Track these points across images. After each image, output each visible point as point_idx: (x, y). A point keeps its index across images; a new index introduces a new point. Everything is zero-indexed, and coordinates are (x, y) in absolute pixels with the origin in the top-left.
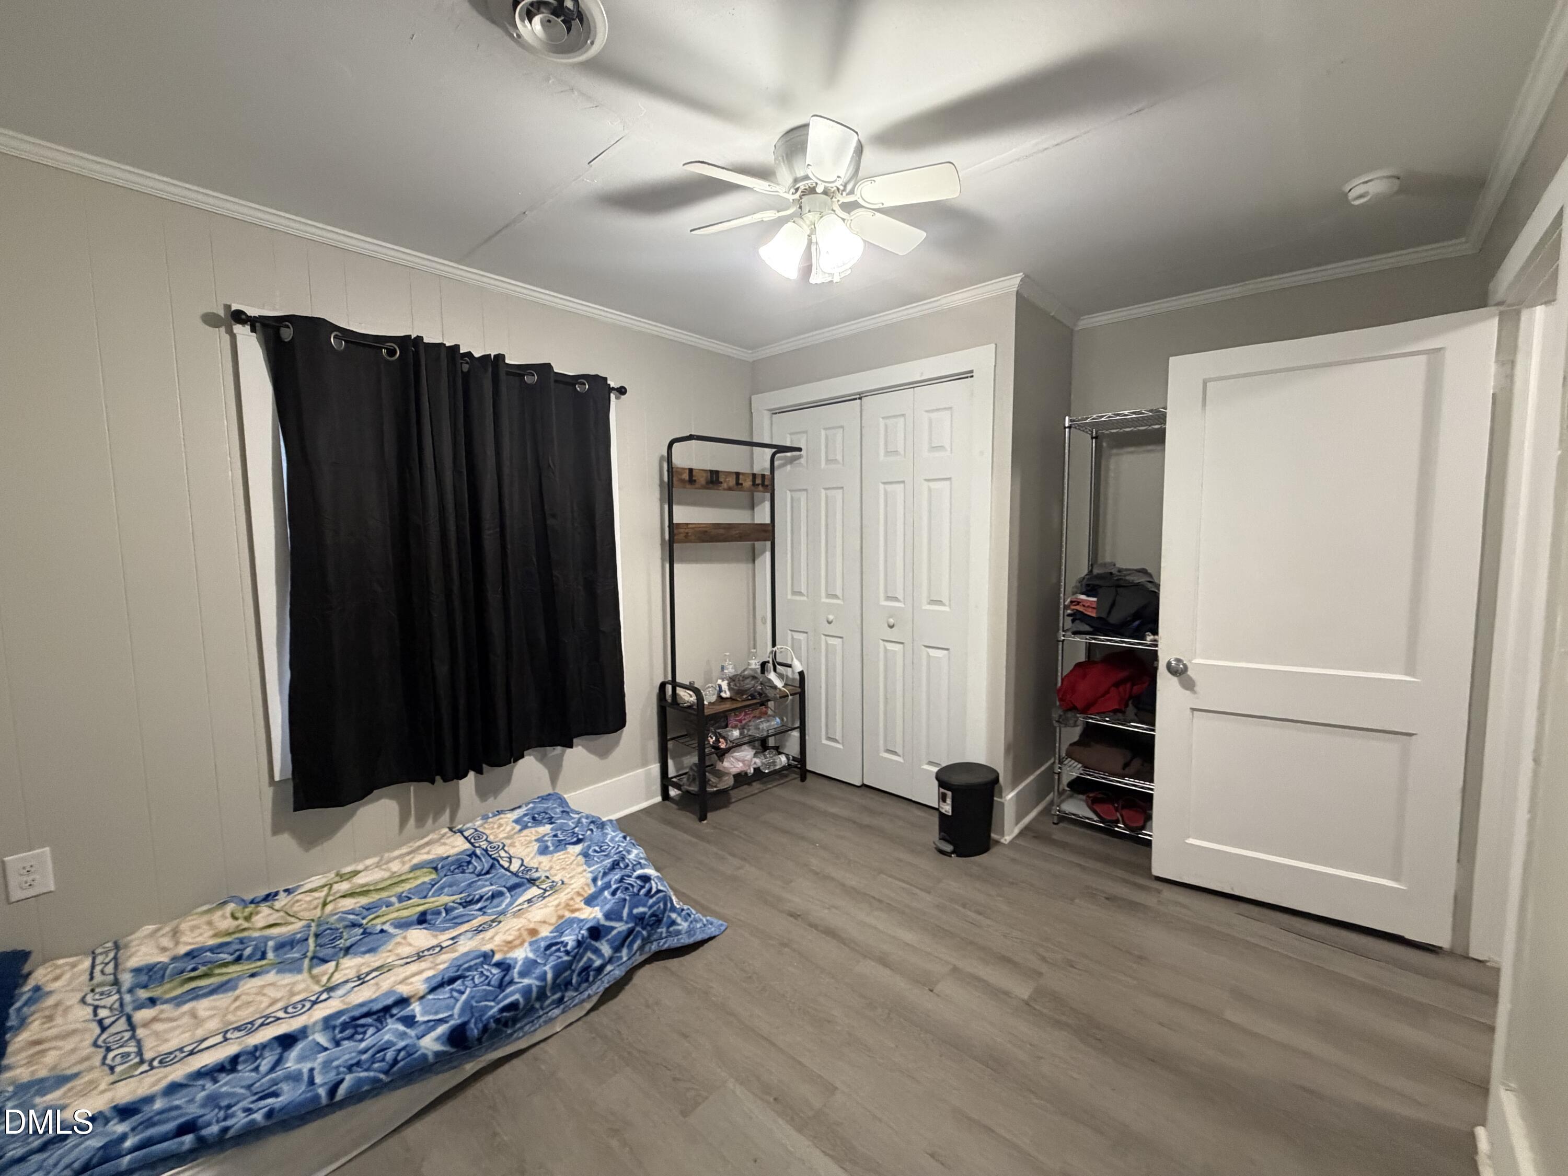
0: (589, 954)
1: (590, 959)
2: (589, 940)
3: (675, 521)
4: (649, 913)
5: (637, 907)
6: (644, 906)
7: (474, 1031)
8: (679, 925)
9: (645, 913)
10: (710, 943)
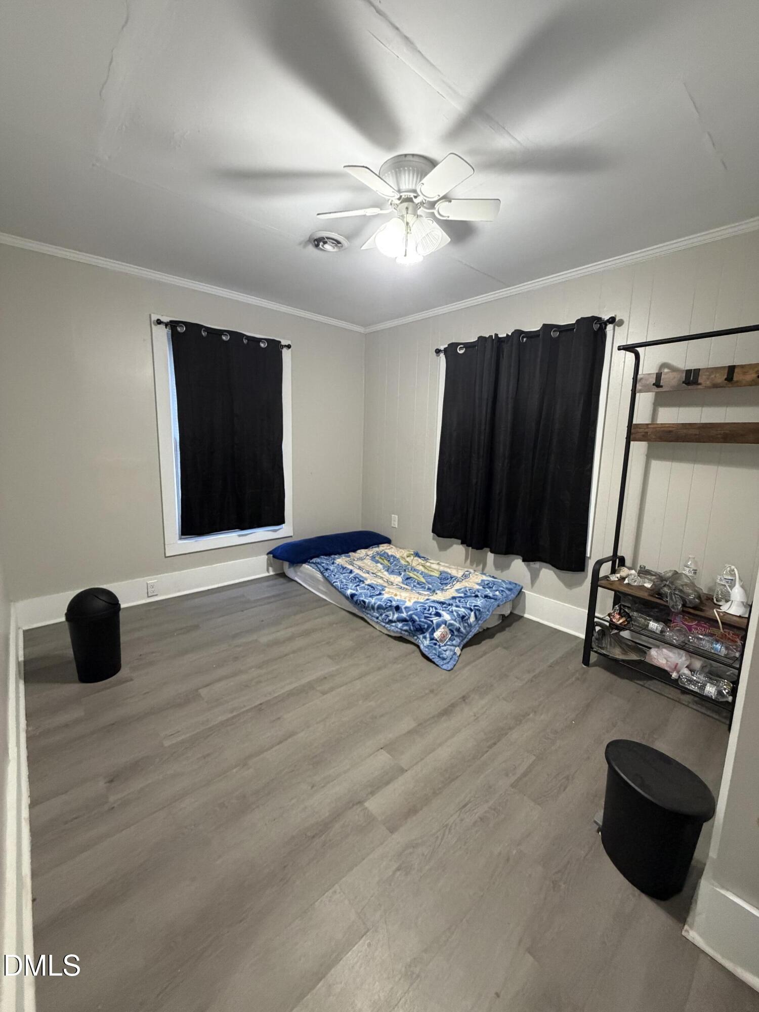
0: (391, 613)
1: (390, 614)
2: (393, 608)
3: (634, 422)
4: (418, 623)
5: (416, 615)
6: (419, 618)
7: (355, 599)
8: (426, 640)
9: (417, 621)
10: (432, 664)
